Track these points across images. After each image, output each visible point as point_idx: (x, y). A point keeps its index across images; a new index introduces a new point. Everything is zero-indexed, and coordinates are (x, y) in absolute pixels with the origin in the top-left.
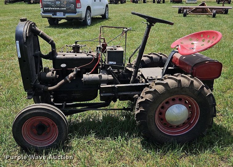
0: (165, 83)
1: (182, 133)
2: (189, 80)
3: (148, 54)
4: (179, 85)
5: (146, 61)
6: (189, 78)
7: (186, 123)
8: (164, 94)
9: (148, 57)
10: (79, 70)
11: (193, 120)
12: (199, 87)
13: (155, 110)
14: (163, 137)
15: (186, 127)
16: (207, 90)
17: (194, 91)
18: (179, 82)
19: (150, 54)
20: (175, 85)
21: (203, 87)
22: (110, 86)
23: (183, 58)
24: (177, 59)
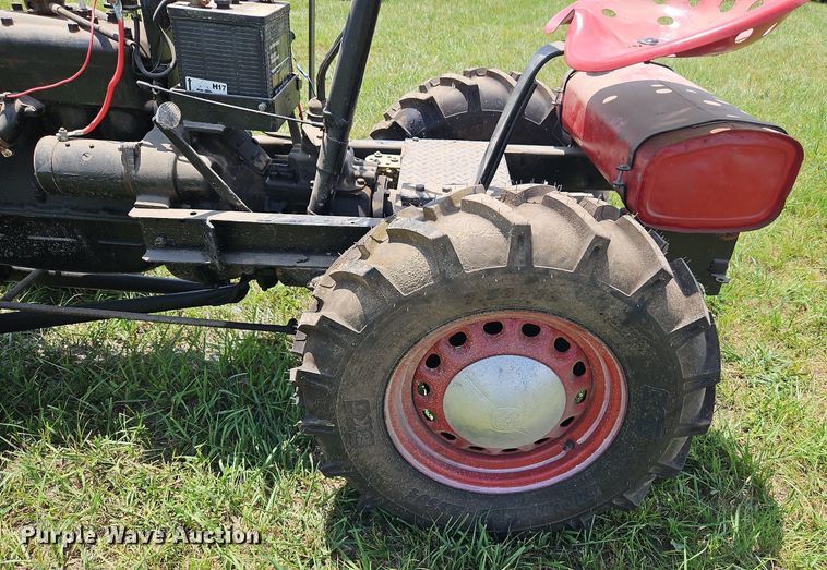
0: (432, 236)
1: (527, 483)
2: (581, 227)
3: (465, 74)
4: (520, 256)
5: (449, 105)
6: (588, 218)
7: (555, 441)
8: (427, 300)
9: (460, 86)
10: (31, 108)
11: (591, 430)
12: (638, 279)
13: (380, 376)
14: (426, 497)
15: (553, 459)
16: (684, 298)
17: (602, 298)
18: (521, 237)
19: (470, 74)
20: (490, 255)
21: (660, 280)
22: (183, 214)
23: (606, 101)
24: (579, 105)
